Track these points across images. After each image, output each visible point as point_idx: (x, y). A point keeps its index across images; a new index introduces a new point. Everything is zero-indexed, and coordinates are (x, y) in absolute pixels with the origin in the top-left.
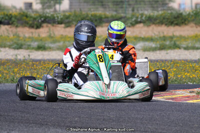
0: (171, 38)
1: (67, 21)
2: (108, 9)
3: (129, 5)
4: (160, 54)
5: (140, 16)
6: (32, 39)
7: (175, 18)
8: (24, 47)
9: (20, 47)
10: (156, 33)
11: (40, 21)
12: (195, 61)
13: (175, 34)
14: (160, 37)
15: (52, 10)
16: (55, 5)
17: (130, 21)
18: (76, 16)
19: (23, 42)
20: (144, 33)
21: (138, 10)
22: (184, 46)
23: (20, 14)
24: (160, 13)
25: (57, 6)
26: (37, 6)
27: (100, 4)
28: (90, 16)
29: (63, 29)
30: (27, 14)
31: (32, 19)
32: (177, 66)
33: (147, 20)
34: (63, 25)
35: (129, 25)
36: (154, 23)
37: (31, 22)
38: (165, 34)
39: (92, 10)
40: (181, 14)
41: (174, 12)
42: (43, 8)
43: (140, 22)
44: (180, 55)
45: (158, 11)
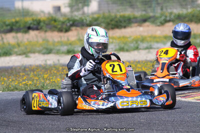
2: (136, 9)
3: (158, 4)
5: (168, 15)
6: (61, 43)
8: (54, 51)
9: (49, 51)
11: (68, 24)
15: (81, 12)
16: (83, 8)
17: (160, 21)
18: (104, 17)
19: (52, 47)
21: (166, 9)
23: (48, 18)
24: (190, 10)
25: (86, 9)
26: (65, 10)
27: (128, 4)
28: (118, 16)
30: (55, 18)
31: (60, 23)
33: (177, 18)
35: (159, 24)
36: (183, 21)
37: (59, 26)
39: (121, 11)
42: (72, 12)
43: (169, 21)
45: (187, 9)
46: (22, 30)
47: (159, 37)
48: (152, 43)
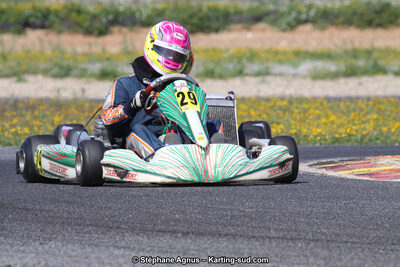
0: (369, 53)
4: (346, 84)
5: (304, 10)
6: (90, 57)
7: (376, 12)
8: (75, 72)
9: (65, 72)
10: (339, 42)
11: (104, 20)
13: (376, 44)
14: (346, 52)
17: (287, 20)
18: (177, 10)
19: (71, 63)
20: (314, 43)
22: (396, 68)
23: (65, 7)
24: (347, 2)
28: (205, 9)
30: (80, 7)
31: (89, 17)
32: (380, 109)
33: (321, 17)
35: (284, 26)
36: (333, 24)
37: (86, 24)
38: (357, 45)
40: (388, 5)
43: (306, 21)
44: (385, 87)
46: (12, 28)
47: (285, 53)
48: (270, 65)
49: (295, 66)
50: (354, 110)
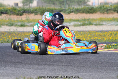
0: (88, 20)
1: (35, 12)
2: (56, 6)
3: (67, 3)
4: (82, 28)
5: (72, 9)
6: (18, 21)
7: (90, 10)
8: (14, 25)
9: (12, 25)
10: (81, 17)
11: (22, 12)
12: (100, 31)
13: (90, 18)
14: (83, 20)
15: (28, 6)
16: (29, 4)
17: (68, 12)
18: (40, 9)
19: (13, 23)
20: (75, 17)
21: (71, 6)
22: (95, 24)
23: (12, 8)
24: (83, 7)
25: (31, 5)
26: (20, 5)
27: (52, 3)
28: (47, 9)
29: (33, 16)
30: (15, 8)
31: (18, 11)
32: (91, 34)
33: (76, 11)
34: (34, 14)
35: (67, 13)
36: (79, 12)
37: (17, 13)
38: (85, 18)
39: (48, 6)
40: (93, 8)
41: (90, 7)
42: (23, 6)
43: (72, 12)
44: (92, 28)
45: (81, 6)
47: (67, 20)
49: (70, 23)
50: (85, 34)
